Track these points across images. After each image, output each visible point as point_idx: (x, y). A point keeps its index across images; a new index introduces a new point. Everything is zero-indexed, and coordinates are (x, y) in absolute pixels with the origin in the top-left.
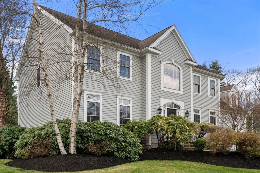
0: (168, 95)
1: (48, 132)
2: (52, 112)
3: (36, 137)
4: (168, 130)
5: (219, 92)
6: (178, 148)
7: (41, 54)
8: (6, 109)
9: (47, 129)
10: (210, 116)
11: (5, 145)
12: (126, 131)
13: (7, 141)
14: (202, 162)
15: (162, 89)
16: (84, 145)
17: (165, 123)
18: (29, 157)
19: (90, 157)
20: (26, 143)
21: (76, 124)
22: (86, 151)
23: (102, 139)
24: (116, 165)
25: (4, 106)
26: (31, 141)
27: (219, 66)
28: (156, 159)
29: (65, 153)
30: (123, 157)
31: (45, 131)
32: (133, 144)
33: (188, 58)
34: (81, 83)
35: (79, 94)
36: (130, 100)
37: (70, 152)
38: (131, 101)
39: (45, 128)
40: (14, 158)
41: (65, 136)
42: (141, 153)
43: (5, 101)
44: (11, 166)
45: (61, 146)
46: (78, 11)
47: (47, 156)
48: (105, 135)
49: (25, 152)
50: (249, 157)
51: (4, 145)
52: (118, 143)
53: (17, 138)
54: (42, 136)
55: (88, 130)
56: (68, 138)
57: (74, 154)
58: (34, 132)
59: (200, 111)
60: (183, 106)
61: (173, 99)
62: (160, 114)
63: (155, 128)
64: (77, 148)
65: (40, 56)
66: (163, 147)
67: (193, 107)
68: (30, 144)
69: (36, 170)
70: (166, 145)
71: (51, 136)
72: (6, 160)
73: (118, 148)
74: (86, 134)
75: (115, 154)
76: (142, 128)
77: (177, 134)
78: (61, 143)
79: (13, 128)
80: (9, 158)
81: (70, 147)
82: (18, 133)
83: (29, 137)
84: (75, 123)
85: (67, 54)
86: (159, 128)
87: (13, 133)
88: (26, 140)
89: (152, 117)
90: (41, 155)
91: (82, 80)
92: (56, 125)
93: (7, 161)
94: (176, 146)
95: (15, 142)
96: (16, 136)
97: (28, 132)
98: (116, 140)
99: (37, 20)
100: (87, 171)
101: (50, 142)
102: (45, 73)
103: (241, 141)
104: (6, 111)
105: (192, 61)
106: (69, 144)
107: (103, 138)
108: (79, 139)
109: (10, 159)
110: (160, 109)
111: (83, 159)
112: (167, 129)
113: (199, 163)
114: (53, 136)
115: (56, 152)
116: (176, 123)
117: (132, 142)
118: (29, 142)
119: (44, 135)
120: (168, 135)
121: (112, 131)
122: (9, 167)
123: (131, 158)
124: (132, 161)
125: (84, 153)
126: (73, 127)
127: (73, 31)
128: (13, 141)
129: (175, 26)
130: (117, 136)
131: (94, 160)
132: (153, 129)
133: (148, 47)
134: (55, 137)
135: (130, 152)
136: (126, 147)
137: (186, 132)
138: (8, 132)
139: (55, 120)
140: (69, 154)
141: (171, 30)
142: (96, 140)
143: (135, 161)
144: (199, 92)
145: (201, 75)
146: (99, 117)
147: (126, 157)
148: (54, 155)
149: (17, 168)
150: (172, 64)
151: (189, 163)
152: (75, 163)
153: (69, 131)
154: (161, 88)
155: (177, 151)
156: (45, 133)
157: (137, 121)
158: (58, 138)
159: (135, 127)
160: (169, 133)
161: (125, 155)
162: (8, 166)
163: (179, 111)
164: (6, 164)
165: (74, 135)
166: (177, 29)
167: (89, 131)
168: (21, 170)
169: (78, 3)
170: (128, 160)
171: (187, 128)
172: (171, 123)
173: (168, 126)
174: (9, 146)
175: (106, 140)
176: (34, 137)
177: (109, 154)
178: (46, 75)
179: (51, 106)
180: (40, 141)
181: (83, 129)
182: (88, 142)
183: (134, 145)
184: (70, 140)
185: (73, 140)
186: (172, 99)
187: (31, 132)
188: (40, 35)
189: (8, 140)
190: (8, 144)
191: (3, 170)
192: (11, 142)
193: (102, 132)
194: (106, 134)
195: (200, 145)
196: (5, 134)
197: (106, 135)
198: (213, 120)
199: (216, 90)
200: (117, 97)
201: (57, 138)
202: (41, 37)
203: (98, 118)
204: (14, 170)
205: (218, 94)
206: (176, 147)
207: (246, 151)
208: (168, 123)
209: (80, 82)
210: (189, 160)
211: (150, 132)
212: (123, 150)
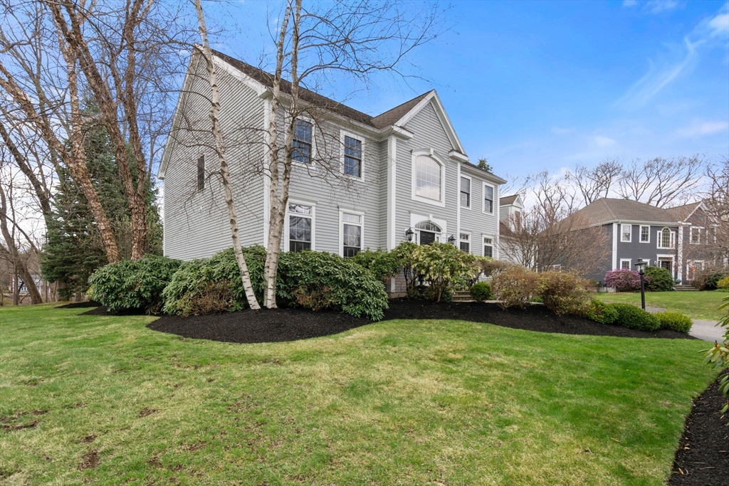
0: (423, 208)
1: (224, 268)
2: (234, 233)
3: (204, 278)
4: (431, 268)
5: (499, 206)
6: (443, 298)
7: (214, 124)
8: (145, 227)
9: (223, 263)
10: (484, 244)
11: (145, 290)
12: (360, 268)
13: (147, 283)
14: (487, 322)
15: (414, 198)
16: (289, 293)
17: (425, 255)
18: (191, 314)
19: (302, 314)
20: (185, 289)
21: (276, 255)
22: (293, 304)
23: (321, 283)
24: (348, 329)
25: (140, 221)
26: (195, 284)
27: (488, 166)
28: (411, 317)
29: (258, 307)
30: (358, 313)
31: (218, 267)
32: (372, 292)
33: (455, 148)
34: (287, 181)
35: (282, 201)
36: (360, 216)
37: (265, 305)
38: (363, 217)
39: (219, 262)
40: (161, 314)
41: (257, 277)
42: (387, 307)
43: (143, 213)
44: (159, 331)
45: (250, 294)
46: (278, 52)
47: (223, 312)
48: (325, 274)
49: (184, 304)
50: (561, 313)
51: (142, 290)
52: (350, 290)
53: (167, 279)
54: (214, 275)
55: (295, 267)
56: (261, 280)
57: (273, 309)
58: (198, 268)
59: (470, 237)
60: (446, 228)
61: (431, 216)
62: (410, 240)
63: (403, 263)
64: (278, 298)
65: (213, 128)
66: (415, 295)
67: (461, 229)
68: (193, 289)
69: (209, 339)
70: (421, 292)
71: (230, 276)
72: (147, 317)
73: (348, 298)
74: (293, 274)
75: (344, 308)
76: (383, 263)
77: (446, 275)
78: (251, 290)
79: (158, 260)
80: (152, 314)
81: (265, 297)
82: (168, 269)
83: (189, 278)
84: (275, 253)
85: (257, 130)
86: (413, 263)
87: (158, 270)
88: (184, 283)
89: (398, 245)
90: (213, 310)
91: (287, 176)
92: (241, 256)
93: (150, 319)
94: (440, 294)
95: (164, 286)
96: (165, 276)
97: (187, 268)
98: (345, 284)
99: (206, 59)
100: (303, 341)
101: (230, 288)
102: (222, 160)
103: (551, 288)
104: (145, 230)
105: (461, 153)
106: (263, 290)
107: (324, 280)
108: (281, 282)
109: (155, 315)
110: (409, 232)
111: (291, 319)
112: (429, 266)
113: (485, 325)
114: (235, 277)
115: (241, 305)
116: (444, 255)
117: (371, 288)
118: (191, 286)
119: (219, 275)
120: (430, 276)
121: (337, 268)
122: (155, 332)
123: (370, 316)
124: (373, 322)
125: (289, 307)
126: (272, 261)
127: (266, 90)
128: (160, 284)
129: (436, 92)
130: (347, 278)
131: (311, 321)
132: (401, 265)
133: (393, 125)
134: (238, 278)
135: (369, 305)
136: (363, 296)
137: (461, 271)
138: (149, 268)
139: (240, 248)
140: (264, 308)
141: (429, 97)
142: (310, 284)
143: (378, 321)
144: (468, 205)
145: (472, 177)
146: (310, 244)
147: (363, 315)
148: (236, 311)
149: (172, 335)
150: (430, 156)
151: (468, 323)
152: (279, 326)
153: (264, 267)
154: (412, 196)
155: (442, 302)
156: (219, 271)
157: (373, 251)
158: (245, 280)
159: (371, 261)
160: (432, 273)
161: (361, 311)
162: (153, 329)
163: (438, 236)
164: (149, 326)
165: (272, 275)
166: (438, 97)
167: (299, 268)
168: (180, 339)
169: (278, 38)
170: (365, 319)
171: (463, 265)
172: (435, 256)
173: (431, 260)
174: (152, 292)
175: (327, 284)
176: (199, 277)
177: (334, 309)
178: (224, 164)
179: (232, 222)
180: (211, 284)
181: (287, 264)
182: (297, 288)
183: (375, 293)
184: (264, 283)
185: (270, 283)
186: (428, 216)
187: (193, 269)
188: (213, 88)
189: (150, 282)
190: (150, 289)
191: (146, 338)
192: (155, 286)
193: (321, 270)
194: (328, 274)
195: (480, 293)
196: (144, 272)
197: (328, 276)
198: (488, 251)
199: (494, 202)
200: (340, 209)
201: (243, 280)
202: (214, 93)
203: (308, 245)
204: (167, 338)
205: (496, 209)
206: (440, 296)
207: (556, 304)
208: (430, 256)
209: (285, 180)
210: (466, 319)
211: (395, 271)
212: (357, 302)
